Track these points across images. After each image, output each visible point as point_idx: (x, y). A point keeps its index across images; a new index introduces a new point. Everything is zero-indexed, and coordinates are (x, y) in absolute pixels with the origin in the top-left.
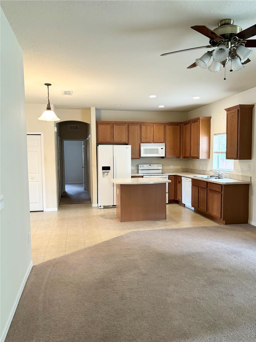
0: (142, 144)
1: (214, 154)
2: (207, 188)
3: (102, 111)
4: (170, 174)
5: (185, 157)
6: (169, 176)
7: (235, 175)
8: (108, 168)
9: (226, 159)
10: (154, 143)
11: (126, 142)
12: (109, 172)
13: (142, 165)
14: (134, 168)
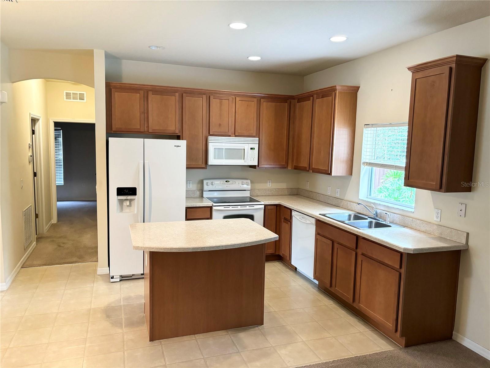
0: (210, 138)
1: (362, 166)
2: (357, 248)
3: (124, 62)
4: (268, 203)
5: (296, 168)
6: (265, 207)
7: (418, 221)
8: (132, 191)
9: (404, 186)
10: (236, 136)
11: (177, 131)
12: (135, 199)
13: (210, 181)
14: (194, 187)
